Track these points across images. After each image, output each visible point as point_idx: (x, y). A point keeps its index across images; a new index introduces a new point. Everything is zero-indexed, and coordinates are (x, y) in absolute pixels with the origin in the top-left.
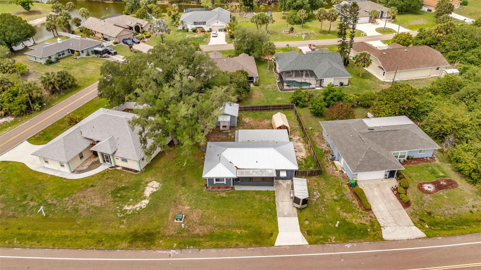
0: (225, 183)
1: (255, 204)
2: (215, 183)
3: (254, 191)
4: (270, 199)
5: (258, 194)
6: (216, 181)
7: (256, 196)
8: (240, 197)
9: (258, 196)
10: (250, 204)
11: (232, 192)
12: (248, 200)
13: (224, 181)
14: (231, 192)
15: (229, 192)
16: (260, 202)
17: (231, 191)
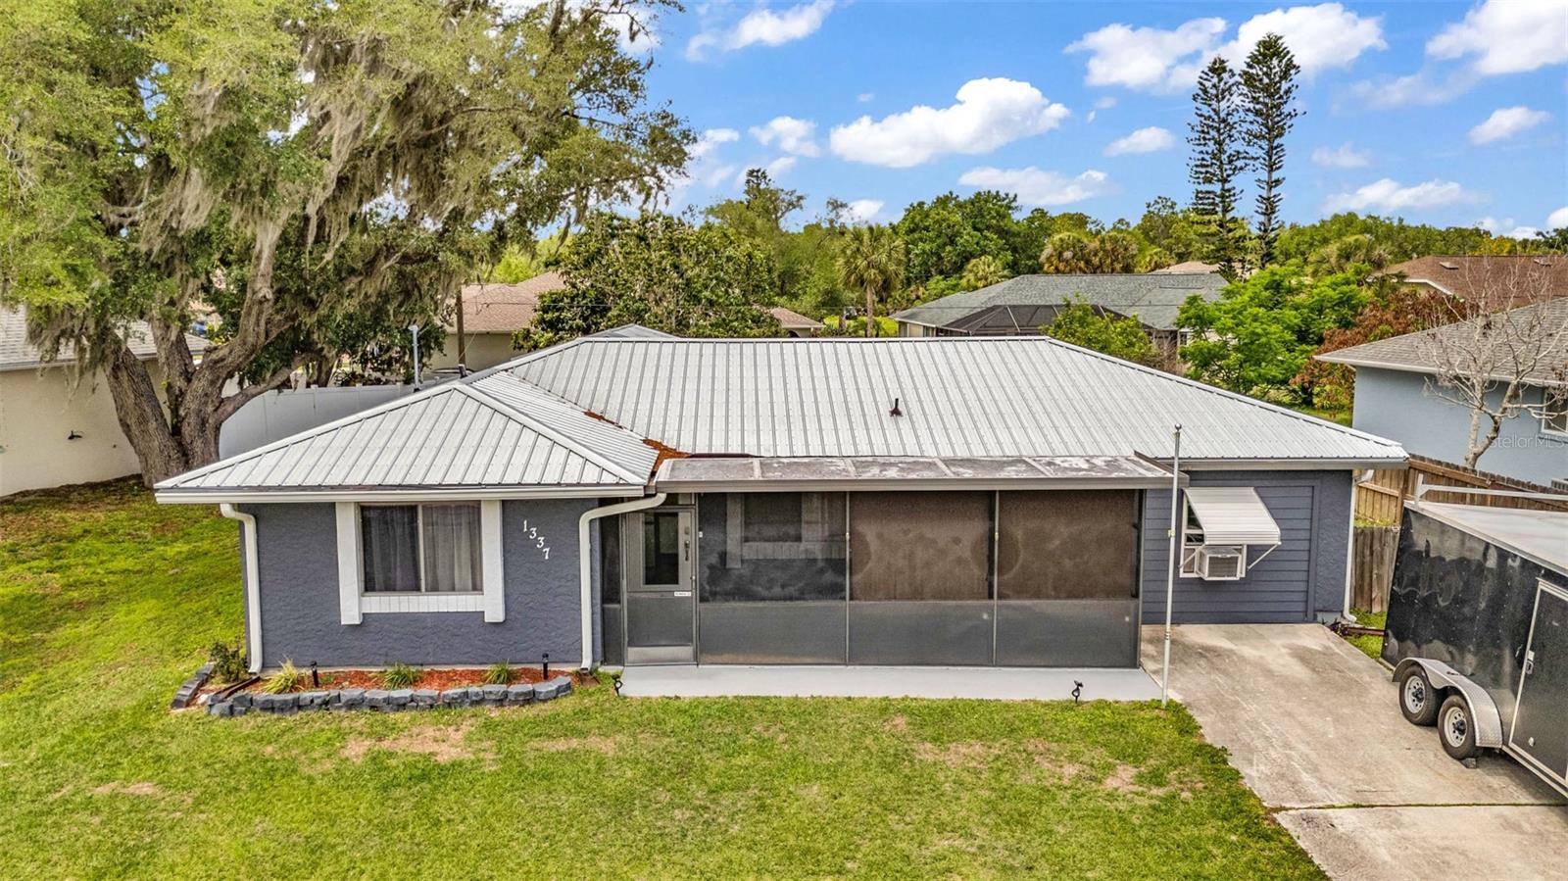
0: (495, 612)
1: (942, 844)
2: (350, 615)
3: (885, 708)
4: (1156, 778)
5: (958, 737)
6: (369, 586)
7: (927, 752)
8: (684, 770)
9: (963, 754)
10: (849, 850)
11: (584, 713)
12: (815, 791)
13: (477, 587)
14: (554, 719)
15: (528, 712)
16: (1022, 820)
17: (568, 704)
